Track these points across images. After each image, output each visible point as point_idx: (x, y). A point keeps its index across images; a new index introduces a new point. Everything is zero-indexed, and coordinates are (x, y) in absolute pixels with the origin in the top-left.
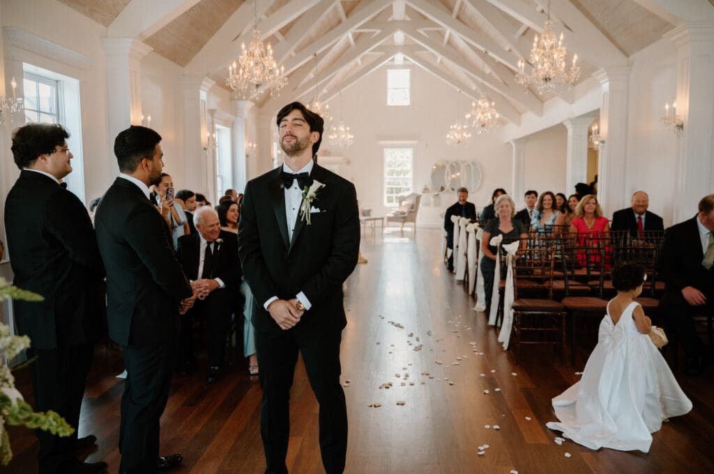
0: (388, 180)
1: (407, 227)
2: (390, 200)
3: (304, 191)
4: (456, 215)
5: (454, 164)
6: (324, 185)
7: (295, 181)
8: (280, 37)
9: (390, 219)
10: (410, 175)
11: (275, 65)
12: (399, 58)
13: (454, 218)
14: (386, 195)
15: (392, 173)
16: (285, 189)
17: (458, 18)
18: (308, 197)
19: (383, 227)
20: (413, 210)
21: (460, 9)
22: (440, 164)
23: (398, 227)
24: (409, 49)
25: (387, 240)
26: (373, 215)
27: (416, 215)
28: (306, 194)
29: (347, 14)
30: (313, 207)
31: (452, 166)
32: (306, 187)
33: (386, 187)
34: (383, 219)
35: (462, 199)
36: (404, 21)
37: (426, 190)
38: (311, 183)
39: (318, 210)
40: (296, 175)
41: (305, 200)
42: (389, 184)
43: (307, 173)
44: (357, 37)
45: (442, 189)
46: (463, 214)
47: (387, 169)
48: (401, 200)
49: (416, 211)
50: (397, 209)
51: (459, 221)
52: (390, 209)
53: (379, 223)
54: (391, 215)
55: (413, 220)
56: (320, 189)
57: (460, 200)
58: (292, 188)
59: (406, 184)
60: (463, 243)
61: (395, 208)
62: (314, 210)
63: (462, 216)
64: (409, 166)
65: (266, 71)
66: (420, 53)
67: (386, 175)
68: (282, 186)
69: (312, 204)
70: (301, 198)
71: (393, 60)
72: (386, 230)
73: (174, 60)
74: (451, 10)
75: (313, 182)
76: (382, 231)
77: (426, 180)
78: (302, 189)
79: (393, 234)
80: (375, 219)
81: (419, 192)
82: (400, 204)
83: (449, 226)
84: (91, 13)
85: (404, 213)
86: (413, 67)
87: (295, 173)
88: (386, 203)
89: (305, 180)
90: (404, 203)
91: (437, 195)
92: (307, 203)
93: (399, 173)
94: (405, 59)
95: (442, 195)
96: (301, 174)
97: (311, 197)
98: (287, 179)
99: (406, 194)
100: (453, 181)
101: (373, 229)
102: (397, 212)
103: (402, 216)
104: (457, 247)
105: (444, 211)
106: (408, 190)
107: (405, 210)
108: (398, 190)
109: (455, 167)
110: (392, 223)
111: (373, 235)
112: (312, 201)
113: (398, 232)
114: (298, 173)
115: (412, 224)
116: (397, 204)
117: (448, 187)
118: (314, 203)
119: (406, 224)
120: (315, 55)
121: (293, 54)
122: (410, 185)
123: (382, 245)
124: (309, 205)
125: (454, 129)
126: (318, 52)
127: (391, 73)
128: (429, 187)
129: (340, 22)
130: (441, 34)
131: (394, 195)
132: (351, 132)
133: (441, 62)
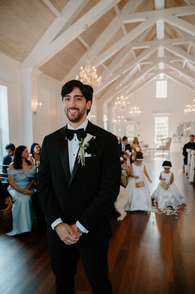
0: (157, 131)
1: (166, 152)
2: (158, 140)
3: (80, 142)
4: (189, 148)
5: (188, 124)
6: (95, 137)
7: (75, 135)
8: (105, 67)
9: (157, 149)
10: (167, 129)
11: (96, 76)
12: (162, 75)
13: (188, 150)
14: (156, 138)
15: (158, 128)
16: (69, 140)
17: (190, 54)
18: (83, 146)
19: (154, 152)
20: (168, 145)
21: (191, 49)
22: (181, 123)
23: (161, 152)
24: (166, 71)
25: (156, 159)
26: (150, 147)
27: (169, 147)
28: (82, 143)
29: (137, 55)
30: (86, 153)
31: (187, 124)
32: (82, 139)
33: (156, 134)
34: (154, 149)
35: (192, 140)
36: (164, 58)
37: (174, 136)
38: (85, 136)
39: (90, 155)
40: (76, 130)
41: (81, 148)
42: (157, 133)
43: (83, 129)
44: (142, 67)
45: (182, 135)
46: (193, 148)
47: (156, 126)
48: (162, 140)
49: (169, 146)
50: (161, 145)
51: (190, 152)
52: (157, 144)
53: (152, 151)
54: (158, 147)
55: (168, 149)
56: (92, 140)
57: (191, 141)
58: (73, 140)
59: (166, 133)
60: (193, 163)
61: (160, 144)
62: (87, 155)
63: (192, 149)
64: (166, 125)
65: (93, 80)
66: (171, 73)
67: (156, 129)
68: (66, 139)
69: (85, 151)
70: (79, 147)
71: (159, 77)
72: (156, 154)
73: (56, 78)
74: (186, 51)
75: (87, 135)
76: (154, 155)
77: (175, 131)
78: (80, 140)
79: (159, 156)
80: (150, 149)
81: (171, 137)
82: (162, 142)
83: (185, 154)
84: (14, 56)
85: (164, 146)
86: (168, 80)
87: (75, 129)
88: (156, 142)
89: (81, 134)
90: (164, 142)
91: (180, 138)
92: (82, 150)
93: (162, 128)
94: (165, 76)
95: (182, 138)
96: (79, 130)
97: (85, 146)
98: (70, 134)
99: (165, 137)
100: (188, 131)
101: (150, 153)
102: (161, 146)
103: (163, 148)
104: (190, 165)
105: (183, 146)
106: (166, 135)
107: (165, 145)
108: (161, 136)
109: (188, 125)
110: (158, 151)
111: (149, 156)
112: (86, 149)
113: (161, 155)
114: (77, 129)
115: (168, 151)
116: (161, 142)
117: (185, 134)
118: (87, 151)
119: (165, 151)
120: (122, 74)
121: (111, 74)
122: (167, 134)
123: (154, 161)
124: (83, 151)
125: (188, 107)
126: (123, 73)
127: (158, 83)
128: (176, 134)
129: (133, 59)
130: (182, 63)
131: (159, 138)
132: (139, 110)
133: (182, 77)
